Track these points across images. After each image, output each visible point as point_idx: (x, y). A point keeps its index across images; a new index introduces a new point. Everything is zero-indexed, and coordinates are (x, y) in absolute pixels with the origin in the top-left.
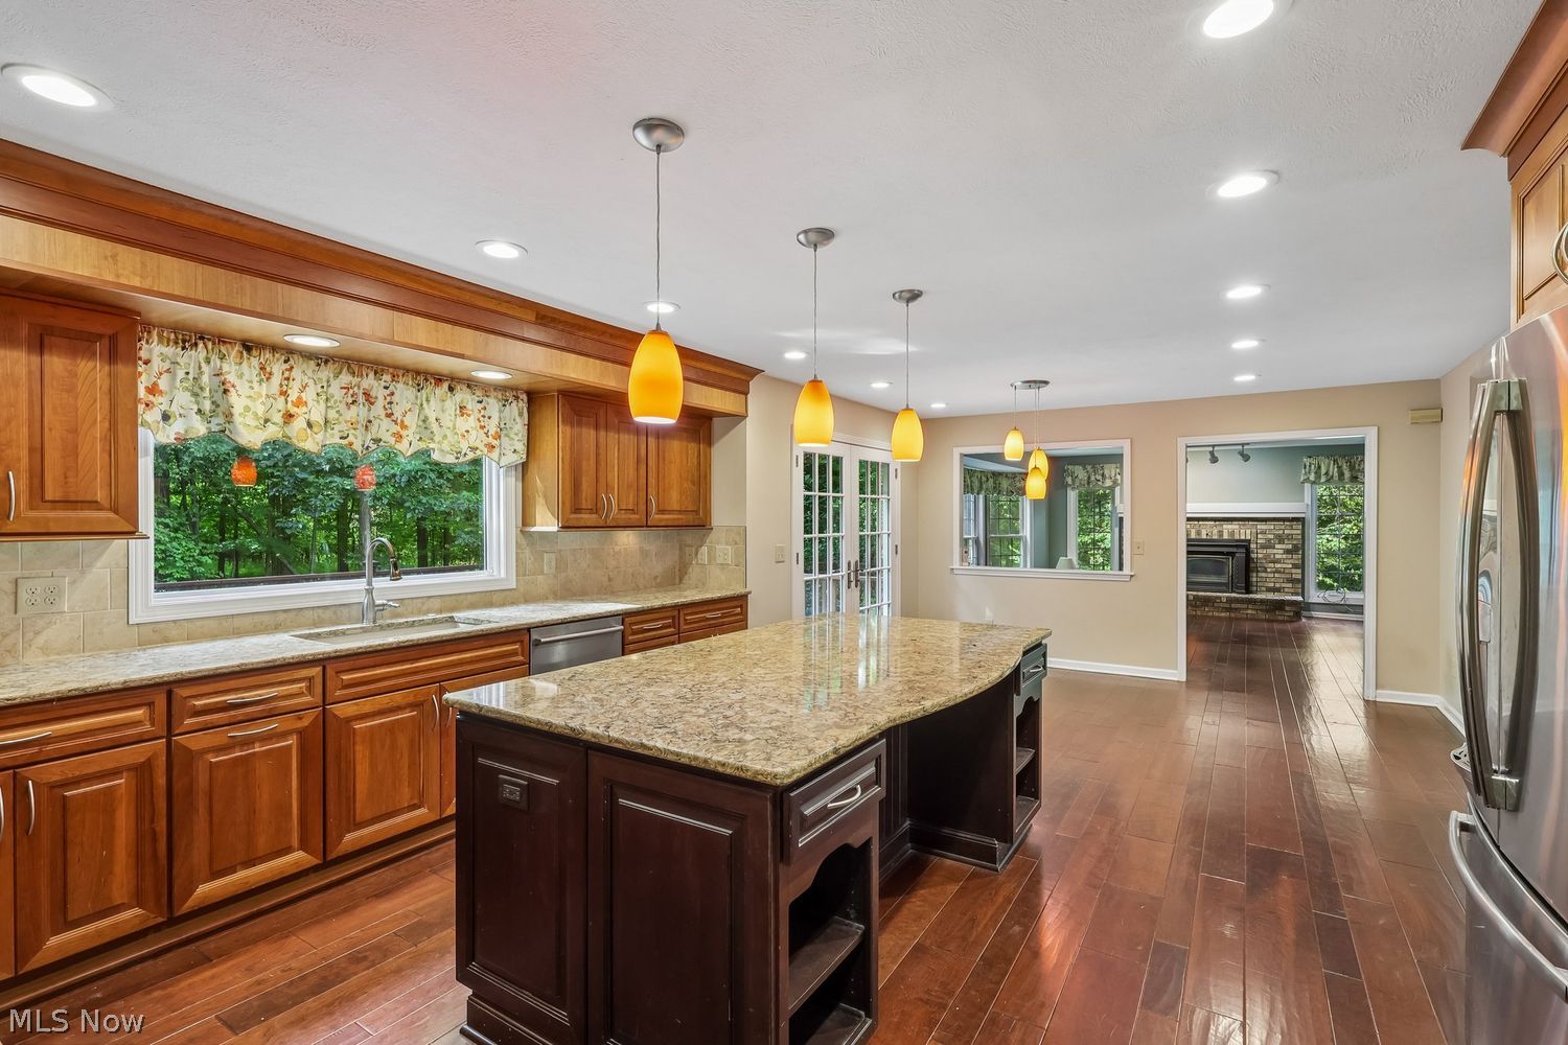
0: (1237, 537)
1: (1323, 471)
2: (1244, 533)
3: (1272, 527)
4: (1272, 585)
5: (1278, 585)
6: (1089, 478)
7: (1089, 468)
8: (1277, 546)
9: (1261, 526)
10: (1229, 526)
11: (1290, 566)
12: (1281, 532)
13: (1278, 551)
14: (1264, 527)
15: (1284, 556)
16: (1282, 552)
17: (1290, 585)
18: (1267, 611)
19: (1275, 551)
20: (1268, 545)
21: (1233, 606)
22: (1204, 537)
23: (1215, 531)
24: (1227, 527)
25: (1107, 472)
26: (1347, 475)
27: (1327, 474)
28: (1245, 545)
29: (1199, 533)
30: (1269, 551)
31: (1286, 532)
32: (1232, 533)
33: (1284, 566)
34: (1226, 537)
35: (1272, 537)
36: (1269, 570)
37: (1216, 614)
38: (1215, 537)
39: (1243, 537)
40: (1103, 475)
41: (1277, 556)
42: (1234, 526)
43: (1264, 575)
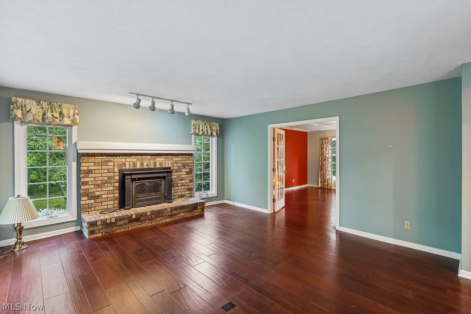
0: (164, 166)
1: (201, 129)
2: (167, 163)
3: (180, 159)
4: (180, 193)
5: (183, 193)
6: (44, 114)
7: (45, 104)
8: (183, 170)
9: (176, 159)
10: (160, 159)
11: (188, 181)
12: (184, 162)
13: (183, 173)
14: (177, 159)
15: (186, 176)
16: (184, 173)
17: (188, 192)
18: (190, 211)
19: (182, 173)
20: (179, 170)
21: (173, 213)
22: (145, 167)
23: (152, 163)
24: (159, 160)
25: (65, 111)
26: (209, 132)
27: (202, 130)
28: (168, 171)
29: (142, 164)
30: (179, 173)
31: (187, 162)
32: (161, 164)
33: (186, 181)
34: (158, 166)
35: (180, 165)
36: (179, 185)
37: (164, 221)
38: (152, 167)
39: (167, 166)
40: (61, 113)
41: (183, 176)
42: (161, 159)
43: (177, 188)
